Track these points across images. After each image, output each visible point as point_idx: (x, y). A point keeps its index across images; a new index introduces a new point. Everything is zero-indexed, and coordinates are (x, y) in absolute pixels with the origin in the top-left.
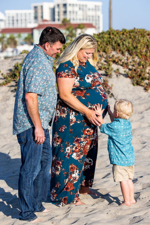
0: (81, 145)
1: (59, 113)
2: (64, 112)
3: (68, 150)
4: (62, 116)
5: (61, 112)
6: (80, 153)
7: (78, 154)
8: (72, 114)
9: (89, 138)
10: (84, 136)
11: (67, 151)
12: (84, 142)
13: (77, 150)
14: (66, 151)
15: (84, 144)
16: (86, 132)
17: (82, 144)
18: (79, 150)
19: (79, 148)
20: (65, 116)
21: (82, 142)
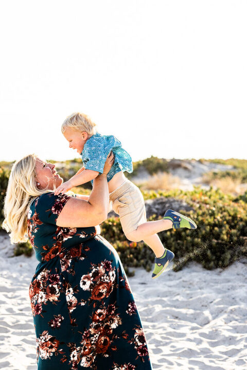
0: (92, 341)
1: (44, 296)
2: (53, 291)
3: (74, 356)
4: (51, 299)
5: (47, 294)
6: (91, 354)
7: (89, 356)
8: (69, 291)
9: (102, 325)
10: (94, 324)
11: (72, 359)
12: (97, 335)
13: (87, 350)
14: (70, 360)
15: (97, 338)
16: (98, 317)
17: (94, 339)
18: (90, 349)
19: (90, 347)
20: (56, 299)
21: (93, 336)
